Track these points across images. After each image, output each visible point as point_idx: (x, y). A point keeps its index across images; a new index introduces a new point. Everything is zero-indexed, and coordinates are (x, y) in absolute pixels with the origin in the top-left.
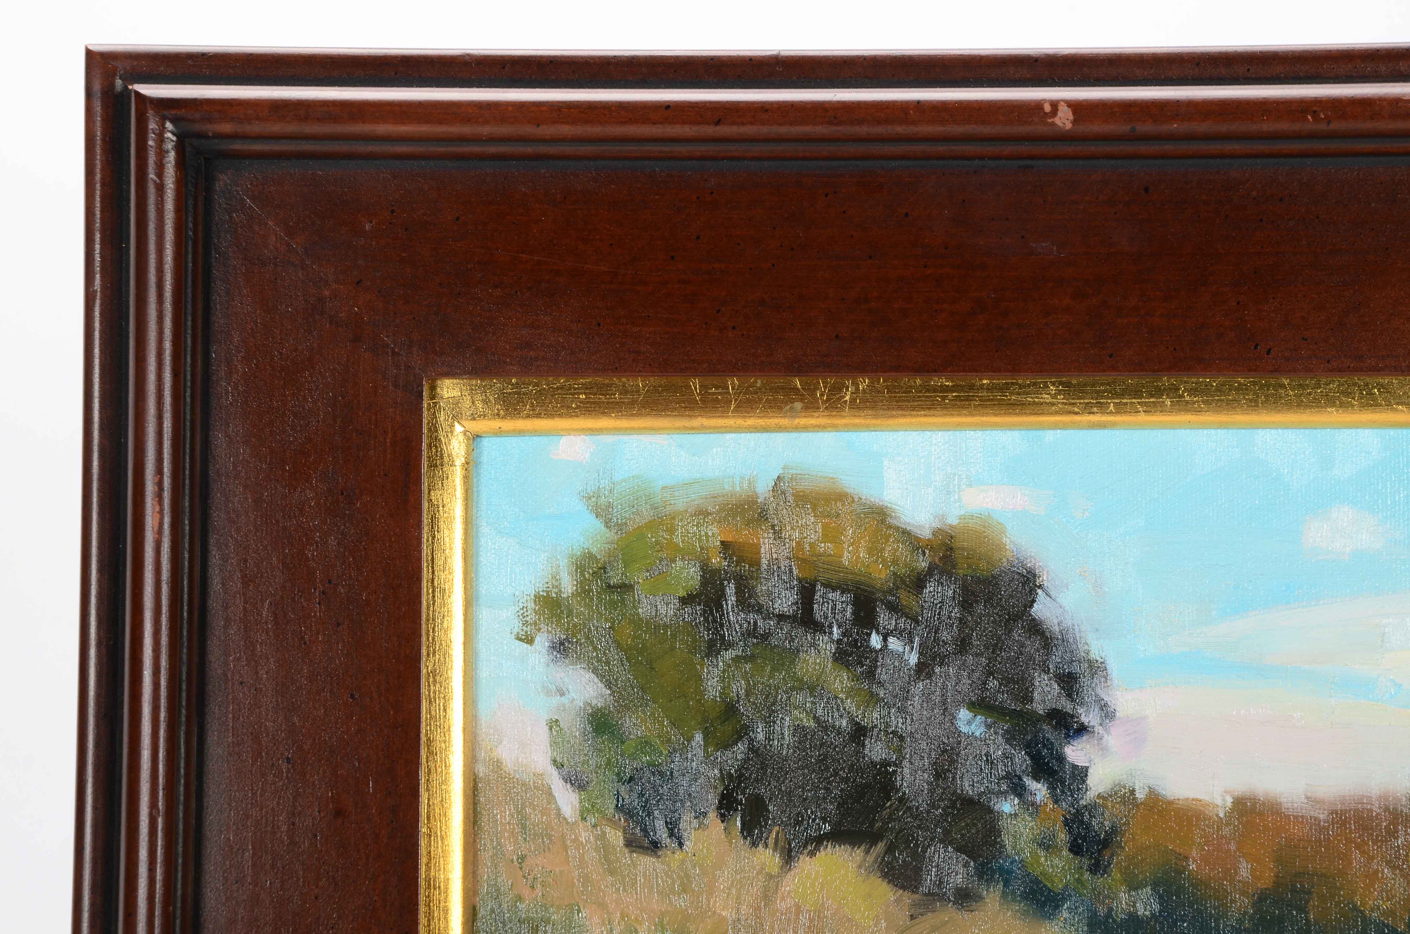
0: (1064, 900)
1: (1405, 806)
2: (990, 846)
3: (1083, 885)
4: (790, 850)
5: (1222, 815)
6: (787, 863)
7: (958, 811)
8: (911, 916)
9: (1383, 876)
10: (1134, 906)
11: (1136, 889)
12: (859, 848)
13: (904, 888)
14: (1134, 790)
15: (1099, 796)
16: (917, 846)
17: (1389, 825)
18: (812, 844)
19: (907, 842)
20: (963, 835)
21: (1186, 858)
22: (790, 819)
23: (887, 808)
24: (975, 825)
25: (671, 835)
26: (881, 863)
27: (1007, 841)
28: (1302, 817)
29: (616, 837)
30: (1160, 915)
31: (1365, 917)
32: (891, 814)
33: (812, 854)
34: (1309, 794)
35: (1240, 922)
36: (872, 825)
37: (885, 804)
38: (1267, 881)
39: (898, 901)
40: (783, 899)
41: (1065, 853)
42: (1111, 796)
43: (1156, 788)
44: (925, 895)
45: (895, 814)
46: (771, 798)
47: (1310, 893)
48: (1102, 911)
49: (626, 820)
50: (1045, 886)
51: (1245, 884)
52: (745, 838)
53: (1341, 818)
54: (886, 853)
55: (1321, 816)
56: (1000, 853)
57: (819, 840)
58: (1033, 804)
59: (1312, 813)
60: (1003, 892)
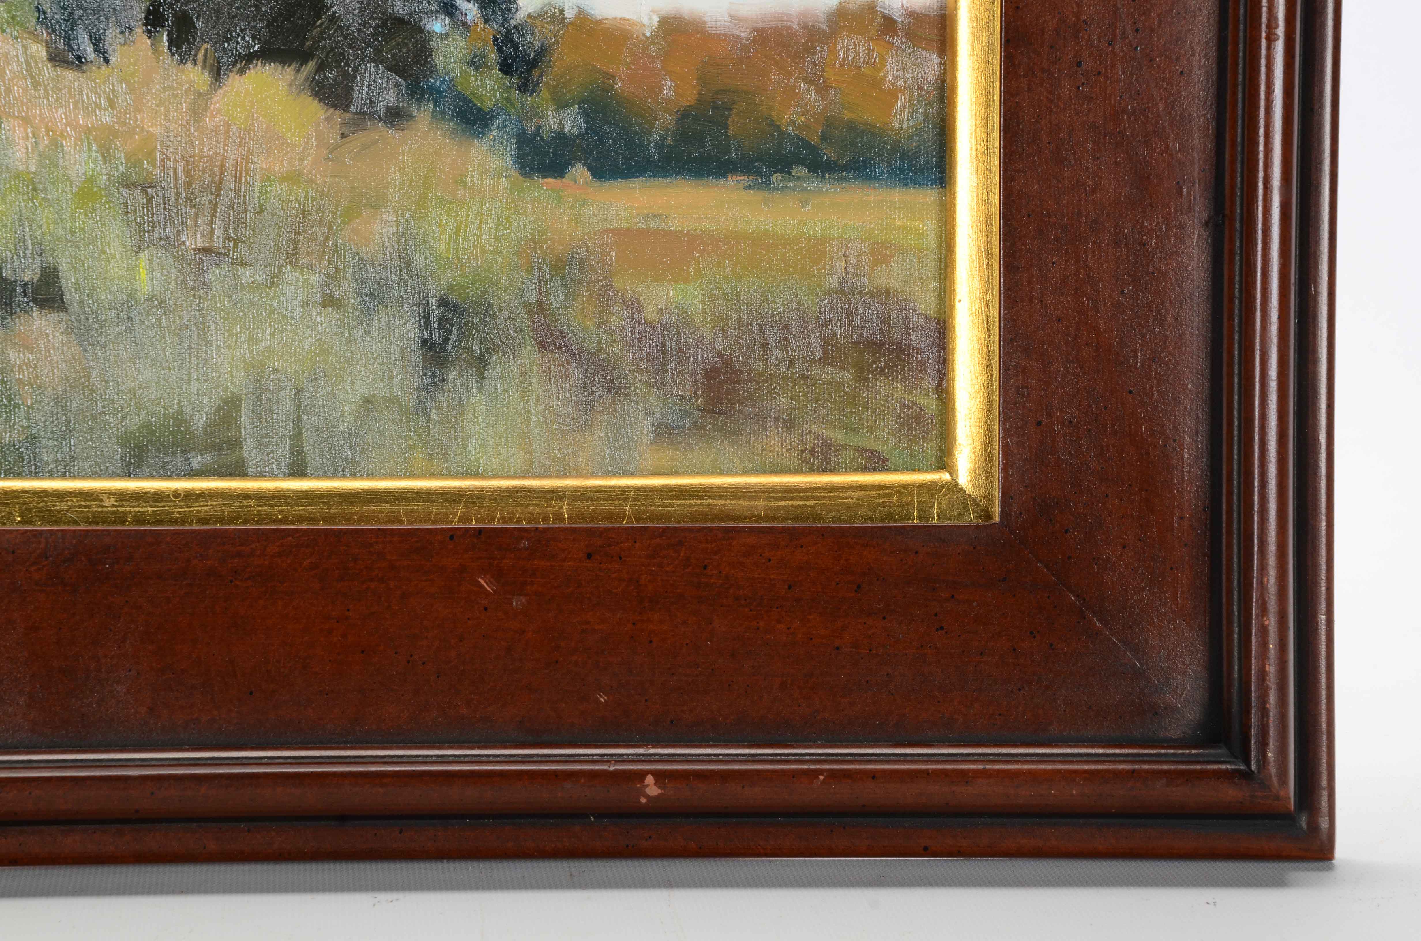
0: (492, 118)
1: (824, 23)
2: (421, 65)
3: (512, 104)
4: (219, 69)
5: (648, 34)
6: (216, 80)
7: (389, 30)
8: (342, 134)
9: (799, 91)
10: (561, 124)
11: (563, 108)
12: (289, 66)
13: (334, 106)
14: (563, 10)
15: (529, 16)
16: (347, 65)
17: (807, 42)
18: (241, 62)
19: (338, 62)
20: (393, 55)
21: (613, 77)
22: (219, 36)
23: (317, 27)
24: (407, 44)
25: (96, 50)
26: (312, 82)
27: (439, 61)
28: (725, 35)
29: (39, 51)
30: (587, 133)
31: (781, 131)
32: (321, 33)
33: (242, 72)
34: (733, 13)
35: (663, 138)
36: (302, 44)
37: (315, 22)
38: (689, 98)
39: (328, 120)
40: (213, 116)
41: (496, 72)
42: (540, 16)
43: (586, 8)
44: (357, 113)
45: (326, 33)
46: (199, 16)
47: (730, 110)
48: (531, 129)
49: (48, 33)
50: (475, 105)
51: (668, 100)
52: (173, 55)
53: (762, 34)
54: (317, 71)
55: (742, 34)
56: (432, 72)
57: (249, 58)
58: (464, 24)
59: (734, 32)
60: (433, 111)
